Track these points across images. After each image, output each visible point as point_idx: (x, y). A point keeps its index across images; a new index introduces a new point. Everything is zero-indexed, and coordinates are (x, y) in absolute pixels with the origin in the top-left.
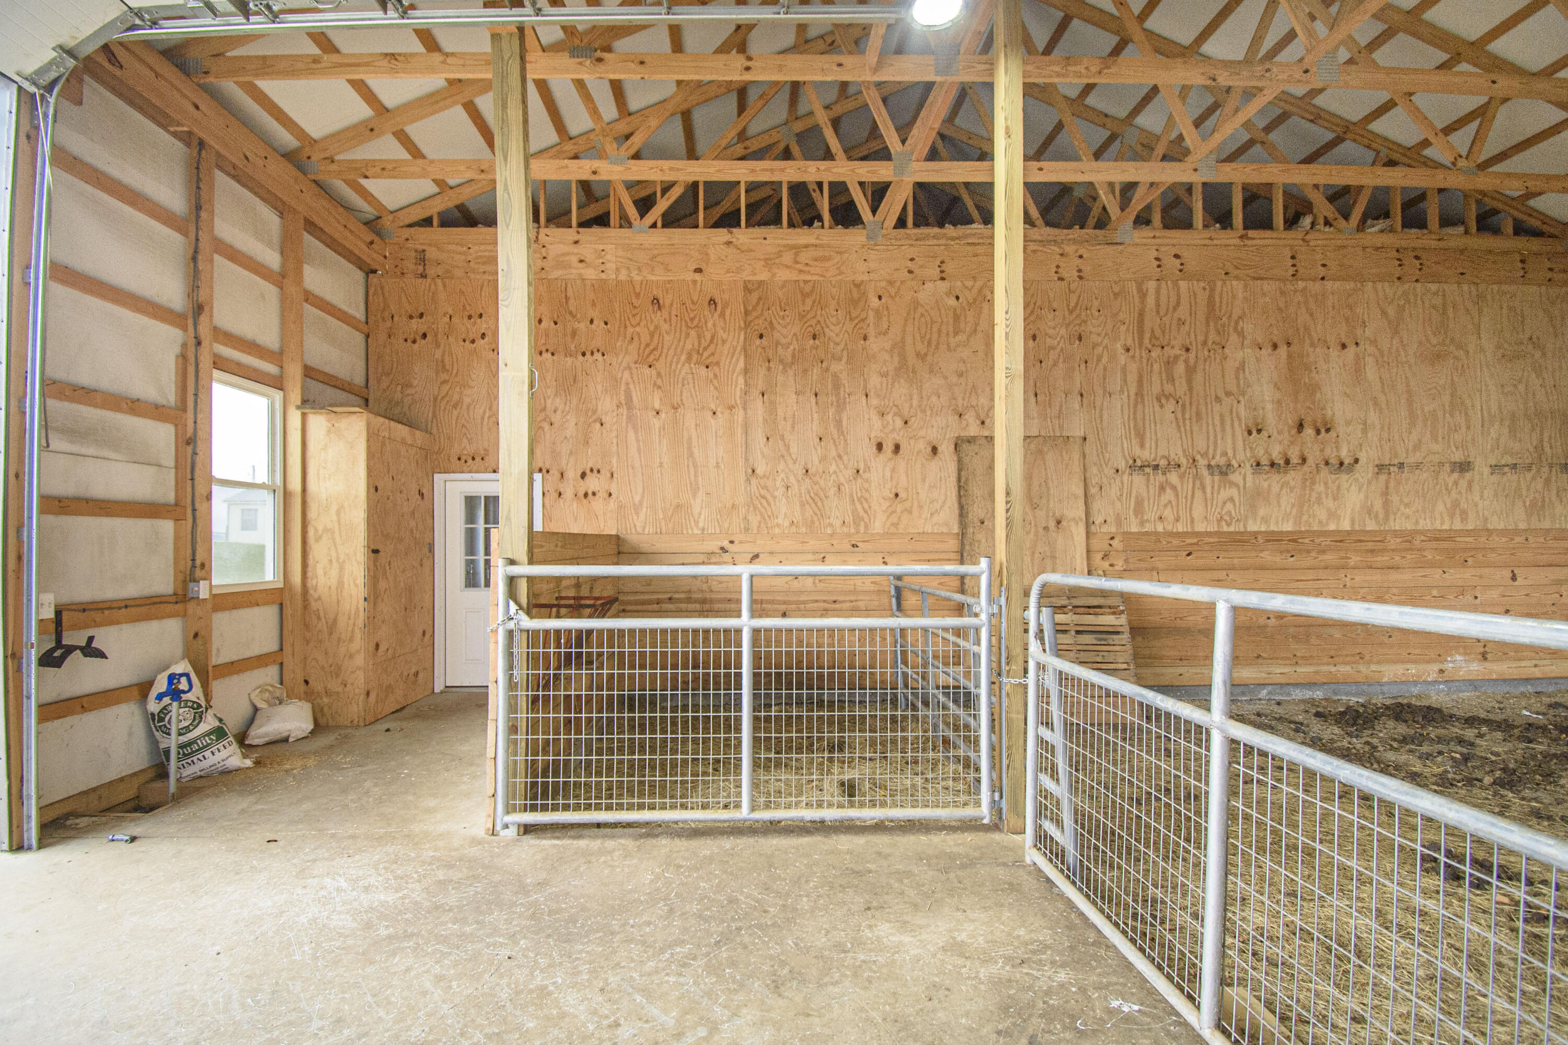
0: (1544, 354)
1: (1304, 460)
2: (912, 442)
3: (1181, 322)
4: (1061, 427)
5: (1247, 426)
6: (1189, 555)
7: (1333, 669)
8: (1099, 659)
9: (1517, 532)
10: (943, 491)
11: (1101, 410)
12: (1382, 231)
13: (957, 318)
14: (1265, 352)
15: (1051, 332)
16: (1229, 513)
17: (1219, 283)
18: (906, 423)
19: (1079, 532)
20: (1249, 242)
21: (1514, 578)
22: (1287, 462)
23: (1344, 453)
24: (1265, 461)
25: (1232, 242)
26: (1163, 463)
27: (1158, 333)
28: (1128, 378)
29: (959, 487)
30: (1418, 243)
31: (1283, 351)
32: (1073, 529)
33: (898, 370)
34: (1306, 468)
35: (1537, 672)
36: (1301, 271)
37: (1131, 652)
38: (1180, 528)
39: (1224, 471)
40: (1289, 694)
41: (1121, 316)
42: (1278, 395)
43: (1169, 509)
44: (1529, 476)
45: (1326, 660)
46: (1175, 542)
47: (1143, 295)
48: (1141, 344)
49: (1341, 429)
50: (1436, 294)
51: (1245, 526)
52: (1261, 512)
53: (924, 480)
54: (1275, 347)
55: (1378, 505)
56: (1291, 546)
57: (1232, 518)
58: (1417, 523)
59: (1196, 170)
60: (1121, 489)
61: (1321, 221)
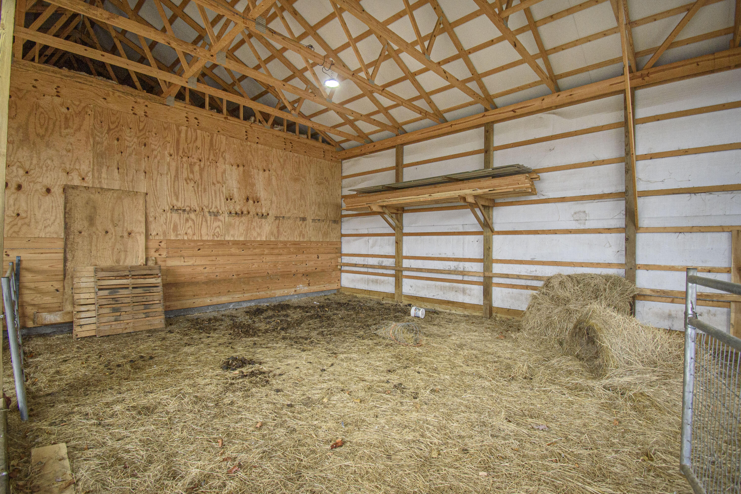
0: (329, 184)
1: (249, 213)
2: (32, 184)
3: (198, 148)
4: (133, 187)
5: (226, 197)
6: (199, 250)
7: (258, 294)
8: (143, 300)
9: (319, 242)
10: (54, 214)
11: (156, 181)
12: (280, 130)
13: (66, 119)
14: (235, 167)
15: (128, 139)
16: (218, 232)
17: (215, 135)
18: (27, 172)
19: (141, 239)
20: (228, 121)
21: (318, 258)
22: (242, 213)
23: (264, 211)
24: (233, 212)
25: (221, 119)
26: (188, 209)
27: (186, 150)
28: (171, 168)
29: (65, 213)
30: (292, 138)
31: (241, 168)
32: (138, 237)
33: (21, 141)
34: (249, 216)
35: (325, 289)
36: (249, 139)
37: (162, 295)
38: (195, 238)
39: (216, 214)
40: (241, 305)
41: (168, 139)
42: (239, 186)
43: (190, 229)
44: (323, 223)
45: (255, 290)
46: (192, 244)
47: (179, 132)
48: (178, 154)
49: (263, 202)
50: (296, 157)
51: (224, 238)
52: (232, 232)
53: (39, 207)
54: (238, 166)
55: (275, 231)
56: (243, 246)
57: (219, 234)
58: (288, 238)
59: (187, 82)
60: (166, 220)
61: (258, 120)
